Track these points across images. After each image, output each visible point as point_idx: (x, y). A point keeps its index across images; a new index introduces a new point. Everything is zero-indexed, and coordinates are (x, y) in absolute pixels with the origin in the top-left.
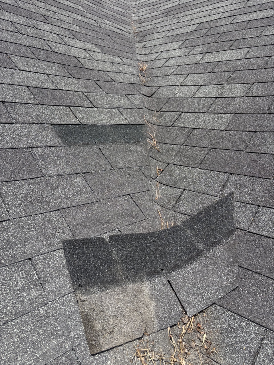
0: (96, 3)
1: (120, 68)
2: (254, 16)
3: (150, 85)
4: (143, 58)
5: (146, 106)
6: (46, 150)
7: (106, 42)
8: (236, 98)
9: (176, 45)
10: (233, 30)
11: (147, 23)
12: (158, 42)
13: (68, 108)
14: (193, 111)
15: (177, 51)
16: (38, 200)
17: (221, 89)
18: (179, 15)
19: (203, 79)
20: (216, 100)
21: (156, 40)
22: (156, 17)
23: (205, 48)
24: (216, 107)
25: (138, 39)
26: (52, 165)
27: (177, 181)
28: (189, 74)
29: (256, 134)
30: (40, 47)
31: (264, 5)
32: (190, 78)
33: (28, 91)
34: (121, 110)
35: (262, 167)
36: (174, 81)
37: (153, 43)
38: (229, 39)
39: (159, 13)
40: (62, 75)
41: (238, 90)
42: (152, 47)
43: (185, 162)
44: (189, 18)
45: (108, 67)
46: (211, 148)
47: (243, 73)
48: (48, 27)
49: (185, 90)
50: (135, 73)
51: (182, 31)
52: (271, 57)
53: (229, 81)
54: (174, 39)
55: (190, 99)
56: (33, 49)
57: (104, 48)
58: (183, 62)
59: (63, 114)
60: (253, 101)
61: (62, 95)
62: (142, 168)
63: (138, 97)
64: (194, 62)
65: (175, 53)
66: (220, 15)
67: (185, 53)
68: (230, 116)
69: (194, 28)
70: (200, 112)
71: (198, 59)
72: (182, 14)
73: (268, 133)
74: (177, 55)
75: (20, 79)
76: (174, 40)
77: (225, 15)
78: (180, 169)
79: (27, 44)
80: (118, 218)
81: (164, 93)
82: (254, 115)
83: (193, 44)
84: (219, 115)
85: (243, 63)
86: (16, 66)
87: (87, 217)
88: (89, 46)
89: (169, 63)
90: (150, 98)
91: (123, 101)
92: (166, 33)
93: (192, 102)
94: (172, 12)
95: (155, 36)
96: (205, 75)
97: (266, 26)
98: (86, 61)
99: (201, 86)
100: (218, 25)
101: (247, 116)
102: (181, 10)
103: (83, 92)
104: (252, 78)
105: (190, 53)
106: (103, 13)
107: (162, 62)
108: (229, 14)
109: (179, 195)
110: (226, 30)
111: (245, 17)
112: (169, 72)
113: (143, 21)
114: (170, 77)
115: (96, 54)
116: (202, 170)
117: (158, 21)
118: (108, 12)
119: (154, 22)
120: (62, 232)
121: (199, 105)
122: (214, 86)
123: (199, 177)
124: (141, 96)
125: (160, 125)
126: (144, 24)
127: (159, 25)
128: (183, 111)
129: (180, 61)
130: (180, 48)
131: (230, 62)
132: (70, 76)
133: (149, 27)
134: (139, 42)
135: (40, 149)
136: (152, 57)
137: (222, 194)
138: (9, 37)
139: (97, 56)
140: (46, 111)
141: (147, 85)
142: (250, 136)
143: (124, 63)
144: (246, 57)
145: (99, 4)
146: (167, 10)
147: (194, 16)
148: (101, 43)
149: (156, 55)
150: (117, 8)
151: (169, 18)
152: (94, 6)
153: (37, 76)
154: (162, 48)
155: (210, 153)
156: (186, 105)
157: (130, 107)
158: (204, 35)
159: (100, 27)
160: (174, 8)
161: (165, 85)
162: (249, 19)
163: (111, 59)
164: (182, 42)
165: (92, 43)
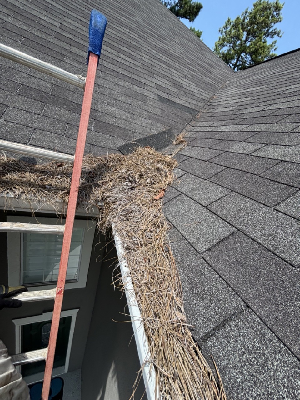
6: (152, 99)
13: (167, 94)
26: (152, 103)
33: (155, 85)
45: (195, 91)
48: (175, 71)
59: (164, 95)
61: (167, 90)
79: (163, 73)
86: (155, 77)
88: (191, 83)
91: (194, 102)
98: (186, 86)
103: (177, 93)
106: (209, 75)
115: (193, 86)
118: (212, 76)
124: (205, 104)
132: (174, 87)
145: (209, 72)
152: (205, 72)
159: (202, 79)
163: (199, 89)
165: (193, 82)
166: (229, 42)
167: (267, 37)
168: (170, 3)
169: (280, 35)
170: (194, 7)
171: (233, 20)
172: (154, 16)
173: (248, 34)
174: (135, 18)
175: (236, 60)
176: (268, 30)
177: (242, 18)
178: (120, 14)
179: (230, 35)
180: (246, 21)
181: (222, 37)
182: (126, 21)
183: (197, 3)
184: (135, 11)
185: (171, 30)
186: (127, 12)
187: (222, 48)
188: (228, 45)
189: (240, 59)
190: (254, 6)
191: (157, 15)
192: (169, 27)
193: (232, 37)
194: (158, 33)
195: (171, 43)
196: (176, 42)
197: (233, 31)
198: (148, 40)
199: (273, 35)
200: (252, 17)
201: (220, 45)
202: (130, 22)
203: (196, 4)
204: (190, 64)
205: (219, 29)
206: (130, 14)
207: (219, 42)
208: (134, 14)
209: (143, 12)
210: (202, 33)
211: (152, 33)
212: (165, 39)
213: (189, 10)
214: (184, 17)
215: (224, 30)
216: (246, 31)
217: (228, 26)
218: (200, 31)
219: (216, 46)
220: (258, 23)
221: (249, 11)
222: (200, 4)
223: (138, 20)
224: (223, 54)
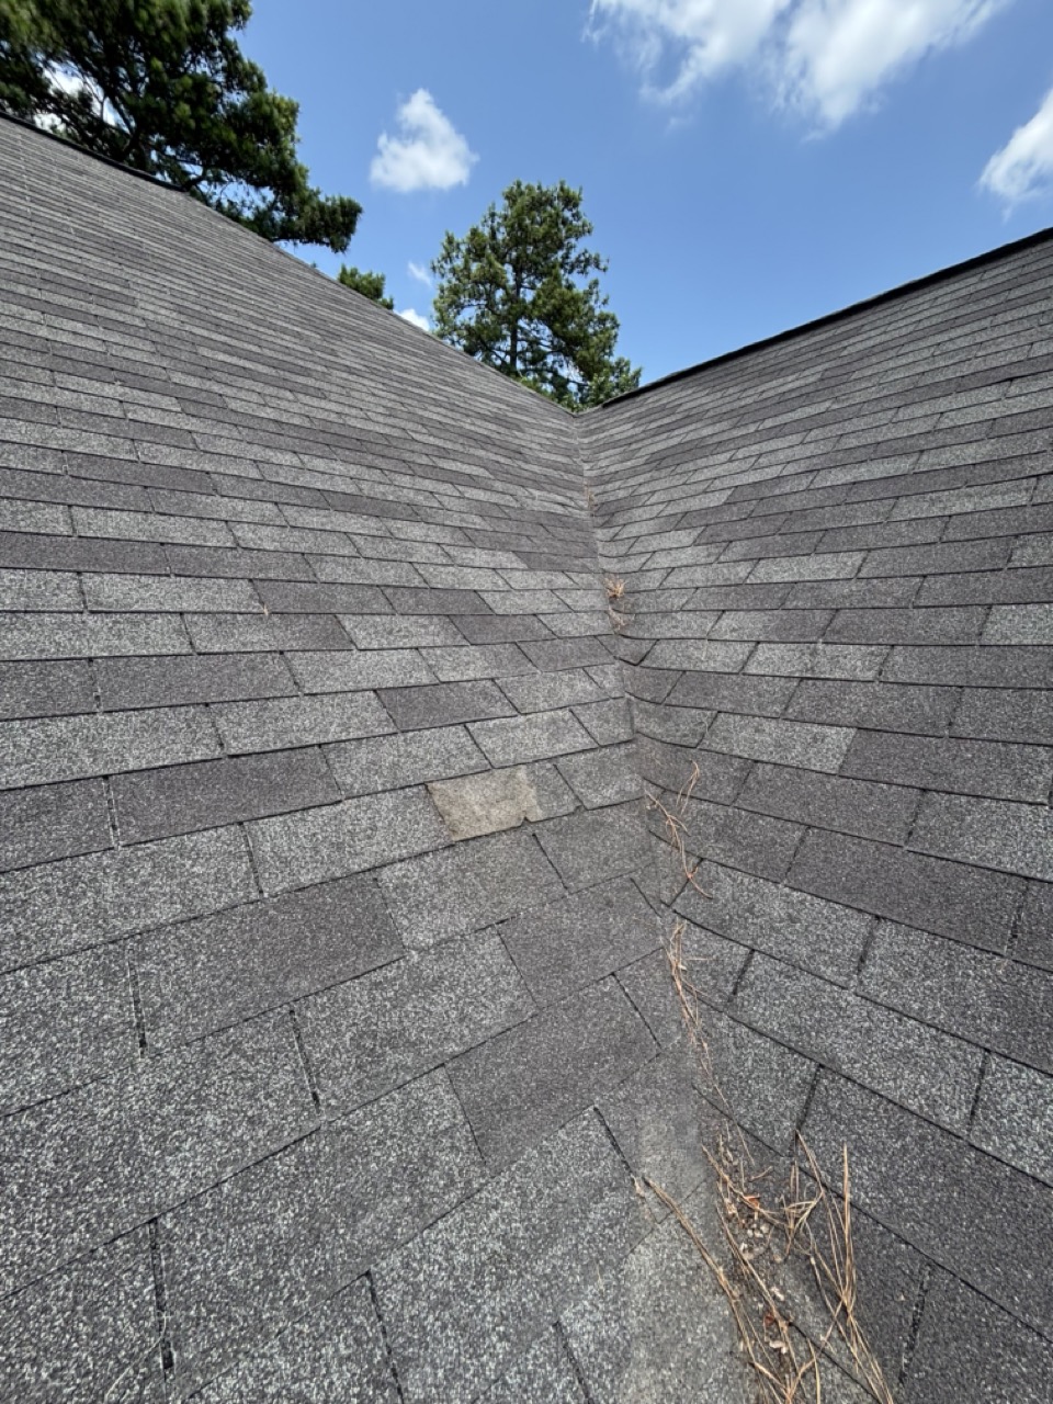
0: (512, 454)
1: (568, 601)
2: (863, 472)
3: (634, 635)
4: (614, 566)
5: (630, 689)
6: (412, 866)
7: (535, 540)
8: (854, 684)
9: (685, 537)
10: (818, 504)
11: (618, 484)
12: (644, 528)
13: (460, 727)
14: (746, 711)
15: (689, 550)
16: (391, 1041)
17: (811, 654)
18: (685, 467)
19: (760, 626)
20: (803, 685)
21: (640, 523)
22: (634, 472)
23: (755, 548)
24: (803, 703)
25: (600, 521)
26: (425, 914)
27: (731, 918)
28: (724, 611)
29: (929, 795)
30: (404, 582)
31: (884, 447)
32: (728, 621)
33: (375, 703)
34: (578, 709)
35: (966, 908)
36: (690, 628)
37: (634, 530)
38: (810, 528)
39: (642, 461)
40: (449, 642)
41: (854, 661)
42: (632, 541)
43: (743, 860)
44: (708, 474)
45: (543, 603)
46: (809, 827)
47: (862, 617)
48: (417, 531)
49: (720, 652)
50: (599, 606)
51: (695, 504)
52: (925, 576)
53: (829, 634)
54: (681, 521)
55: (734, 677)
56: (389, 591)
57: (532, 557)
58: (708, 580)
59: (452, 746)
60: (902, 695)
61: (447, 696)
62: (636, 876)
63: (609, 669)
64: (734, 580)
65: (685, 557)
66: (780, 467)
67: (709, 556)
68: (846, 735)
69: (723, 497)
70: (764, 713)
71: (743, 574)
72: (691, 466)
73: (963, 799)
74: (690, 561)
75: (360, 673)
76: (680, 526)
77: (791, 469)
78: (734, 880)
79: (377, 582)
80: (591, 1066)
81: (668, 656)
82: (911, 739)
83: (726, 536)
84: (816, 729)
85: (854, 588)
86: (352, 642)
87: (512, 1075)
88: (503, 558)
89: (673, 580)
90: (638, 669)
91: (579, 686)
92: (661, 507)
93: (742, 686)
94: (669, 461)
95: (637, 513)
96: (765, 617)
97: (898, 498)
98: (497, 596)
99: (758, 643)
100: (777, 492)
101: (893, 739)
102: (688, 456)
103: (493, 680)
104: (886, 632)
105: (722, 558)
106: (526, 474)
107: (657, 575)
108: (803, 466)
109: (739, 966)
110: (798, 506)
111: (841, 475)
112: (678, 602)
113: (606, 478)
114: (679, 616)
115: (518, 574)
116: (795, 894)
117: (641, 479)
118: (536, 469)
119: (632, 482)
120: (453, 1147)
121: (759, 695)
122: (793, 646)
123: (790, 915)
124: (618, 664)
125: (668, 740)
126: (609, 487)
127: (643, 490)
128: (723, 707)
129: (699, 576)
130: (695, 543)
131: (823, 585)
132: (464, 643)
133: (621, 494)
134: (602, 526)
135: (399, 865)
136: (634, 564)
137: (861, 982)
138: (340, 570)
139: (519, 579)
140: (413, 749)
141: (629, 634)
142: (911, 802)
143: (575, 586)
144: (861, 575)
145: (518, 456)
146: (658, 456)
147: (719, 470)
148: (526, 546)
149: (643, 560)
150: (553, 457)
151: (664, 473)
152: (508, 461)
153: (396, 656)
154: (655, 544)
155: (810, 840)
156: (726, 693)
157: (594, 698)
158: (749, 516)
159: (521, 508)
160: (673, 451)
161: (669, 635)
162: (849, 478)
163: (549, 582)
164: (699, 530)
165: (508, 551)
166: (475, 295)
167: (571, 272)
168: (248, 203)
169: (602, 266)
170: (334, 212)
171: (462, 236)
172: (221, 280)
173: (518, 271)
174: (138, 311)
175: (509, 339)
176: (566, 256)
177: (486, 232)
178: (45, 307)
179: (468, 277)
180: (500, 237)
181: (446, 285)
182: (89, 339)
183: (341, 200)
184: (127, 273)
185: (308, 320)
186: (86, 292)
187: (458, 313)
188: (474, 302)
189: (520, 336)
190: (507, 198)
191: (231, 274)
192: (298, 309)
193: (476, 283)
194: (268, 352)
195: (333, 379)
196: (349, 370)
197: (475, 267)
198: (233, 405)
199: (585, 267)
200: (512, 226)
201: (450, 306)
202: (116, 338)
203: (338, 202)
204: (444, 454)
205: (430, 265)
206: (103, 295)
207: (441, 297)
208: (126, 292)
209: (169, 271)
210: (383, 279)
211: (242, 363)
212: (306, 372)
213: (322, 219)
214: (310, 241)
215: (448, 266)
216: (510, 263)
217: (454, 254)
218: (374, 276)
219: (439, 310)
220: (535, 240)
221: (500, 211)
222: (350, 201)
223: (151, 317)
224: (468, 328)
